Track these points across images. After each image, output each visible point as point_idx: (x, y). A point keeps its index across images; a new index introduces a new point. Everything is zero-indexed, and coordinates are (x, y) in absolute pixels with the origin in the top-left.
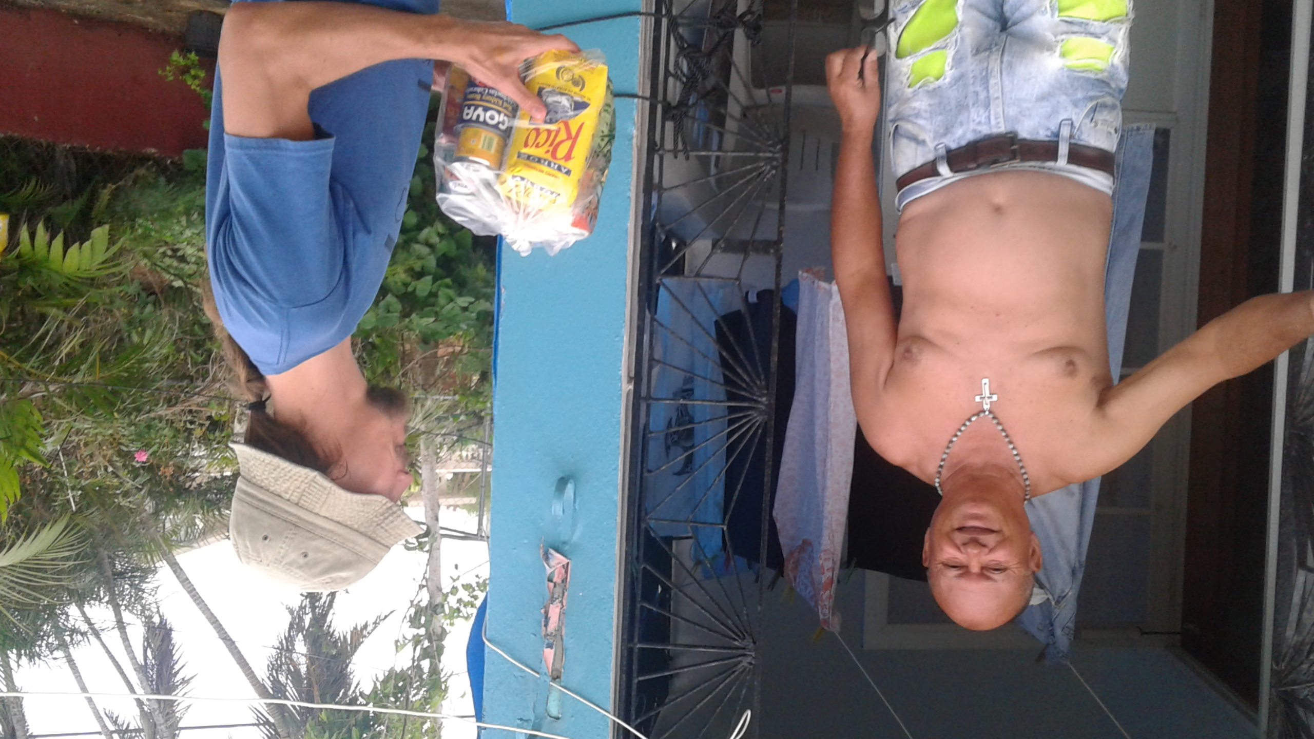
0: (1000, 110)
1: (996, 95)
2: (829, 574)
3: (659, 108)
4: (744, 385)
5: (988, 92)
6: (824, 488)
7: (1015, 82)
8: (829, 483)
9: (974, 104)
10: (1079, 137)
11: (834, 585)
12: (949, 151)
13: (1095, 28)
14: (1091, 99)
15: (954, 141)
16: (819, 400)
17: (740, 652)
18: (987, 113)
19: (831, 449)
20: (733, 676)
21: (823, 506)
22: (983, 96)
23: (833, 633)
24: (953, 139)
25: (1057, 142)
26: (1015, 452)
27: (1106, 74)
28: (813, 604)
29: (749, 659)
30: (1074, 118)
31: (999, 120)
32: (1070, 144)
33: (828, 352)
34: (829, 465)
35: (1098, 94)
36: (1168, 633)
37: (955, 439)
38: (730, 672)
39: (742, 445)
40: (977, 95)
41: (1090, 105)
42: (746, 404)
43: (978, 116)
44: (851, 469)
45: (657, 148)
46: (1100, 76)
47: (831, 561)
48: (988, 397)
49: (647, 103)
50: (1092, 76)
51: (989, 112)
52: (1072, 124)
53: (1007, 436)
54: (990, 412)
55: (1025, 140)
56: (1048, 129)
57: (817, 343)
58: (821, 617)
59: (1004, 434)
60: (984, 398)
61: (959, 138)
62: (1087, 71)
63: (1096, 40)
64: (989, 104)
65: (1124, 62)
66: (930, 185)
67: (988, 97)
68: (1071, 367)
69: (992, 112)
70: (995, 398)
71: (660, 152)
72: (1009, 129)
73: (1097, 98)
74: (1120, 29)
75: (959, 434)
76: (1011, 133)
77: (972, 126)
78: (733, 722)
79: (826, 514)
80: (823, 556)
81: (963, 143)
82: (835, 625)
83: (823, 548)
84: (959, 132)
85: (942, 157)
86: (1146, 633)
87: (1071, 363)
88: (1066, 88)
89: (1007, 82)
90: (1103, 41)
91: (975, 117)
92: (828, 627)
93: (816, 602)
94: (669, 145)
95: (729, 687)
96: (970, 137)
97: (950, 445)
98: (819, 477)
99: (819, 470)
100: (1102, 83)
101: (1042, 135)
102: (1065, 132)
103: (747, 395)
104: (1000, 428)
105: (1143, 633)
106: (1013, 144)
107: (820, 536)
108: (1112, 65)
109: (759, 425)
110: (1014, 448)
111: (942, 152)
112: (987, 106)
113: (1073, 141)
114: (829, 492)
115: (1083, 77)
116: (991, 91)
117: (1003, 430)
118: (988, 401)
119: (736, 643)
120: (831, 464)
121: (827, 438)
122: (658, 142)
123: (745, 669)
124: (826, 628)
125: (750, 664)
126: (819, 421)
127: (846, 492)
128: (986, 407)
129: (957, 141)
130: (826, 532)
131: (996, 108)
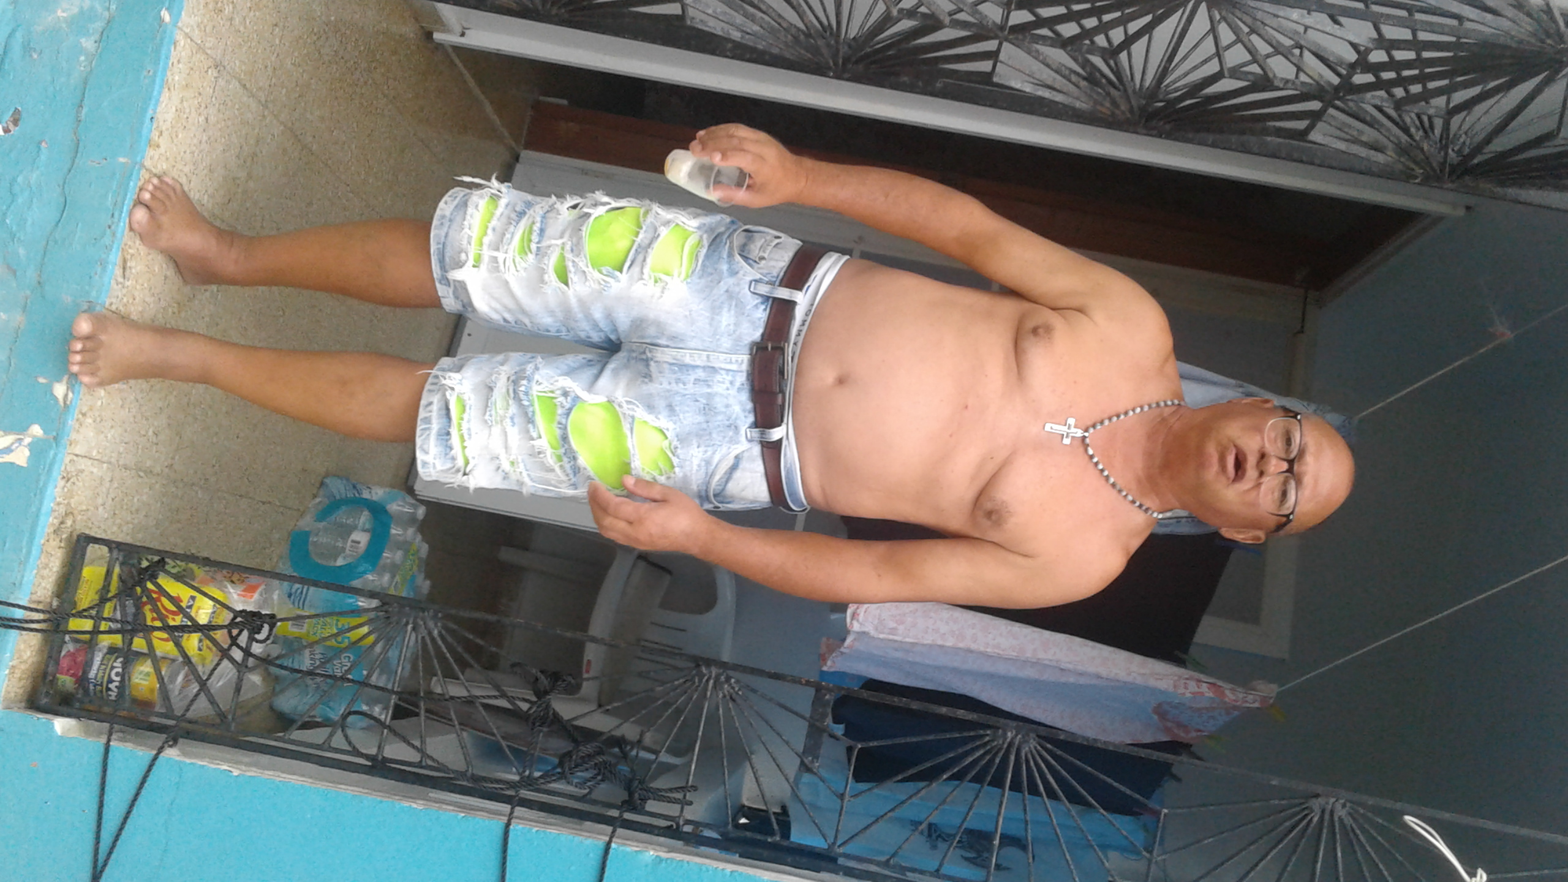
0: (722, 357)
1: (705, 358)
2: (1204, 688)
3: (628, 816)
4: (988, 757)
5: (697, 367)
6: (1098, 677)
7: (693, 334)
8: (1091, 669)
9: (709, 386)
10: (773, 277)
11: (1220, 683)
12: (756, 425)
13: (645, 238)
14: (730, 255)
15: (746, 417)
16: (988, 667)
17: (1327, 817)
18: (723, 372)
19: (1051, 660)
20: (1358, 832)
21: (1118, 681)
22: (700, 374)
23: (1278, 693)
24: (743, 418)
25: (775, 299)
26: (1138, 410)
27: (705, 236)
28: (1236, 713)
29: (1338, 806)
30: (749, 278)
31: (734, 360)
32: (780, 285)
33: (931, 646)
34: (1070, 666)
35: (727, 247)
36: (1305, 304)
37: (1112, 480)
38: (1351, 835)
39: (1064, 773)
40: (699, 380)
41: (738, 258)
42: (1012, 758)
43: (723, 383)
44: (1078, 640)
45: (675, 827)
46: (706, 243)
47: (1188, 682)
48: (1069, 428)
49: (620, 831)
50: (704, 251)
51: (722, 369)
52: (756, 281)
53: (1118, 416)
54: (1086, 430)
55: (763, 335)
56: (756, 306)
57: (918, 659)
58: (1256, 705)
59: (1115, 419)
60: (1068, 434)
61: (744, 411)
62: (697, 255)
63: (660, 239)
64: (713, 368)
65: (696, 216)
66: (790, 455)
67: (704, 368)
68: (1041, 331)
69: (723, 366)
70: (1071, 421)
71: (681, 823)
72: (746, 350)
73: (731, 248)
74: (658, 214)
75: (1106, 473)
76: (751, 349)
77: (733, 392)
78: (1418, 842)
79: (1130, 679)
80: (1181, 690)
81: (750, 406)
82: (1268, 690)
83: (1171, 689)
84: (737, 409)
85: (762, 433)
86: (1302, 327)
87: (1035, 331)
88: (711, 281)
89: (692, 344)
90: (664, 231)
91: (725, 386)
92: (1271, 698)
93: (1235, 708)
94: (673, 810)
95: (1371, 839)
96: (745, 397)
97: (1118, 487)
98: (1082, 681)
99: (1072, 680)
100: (715, 241)
101: (761, 315)
102: (764, 289)
103: (1001, 754)
104: (1107, 422)
105: (1302, 332)
106: (767, 348)
107: (1154, 691)
108: (699, 228)
109: (1040, 745)
110: (1133, 410)
111: (755, 433)
112: (714, 370)
113: (777, 283)
114: (1103, 672)
115: (703, 261)
116: (698, 363)
117: (1110, 419)
118: (1073, 430)
119: (1316, 819)
120: (1070, 663)
121: (1036, 664)
122: (669, 823)
123: (1350, 814)
124: (1272, 701)
125: (1344, 806)
126: (1014, 671)
127: (1106, 651)
128: (1079, 433)
129: (747, 414)
130: (1152, 683)
131: (719, 360)
